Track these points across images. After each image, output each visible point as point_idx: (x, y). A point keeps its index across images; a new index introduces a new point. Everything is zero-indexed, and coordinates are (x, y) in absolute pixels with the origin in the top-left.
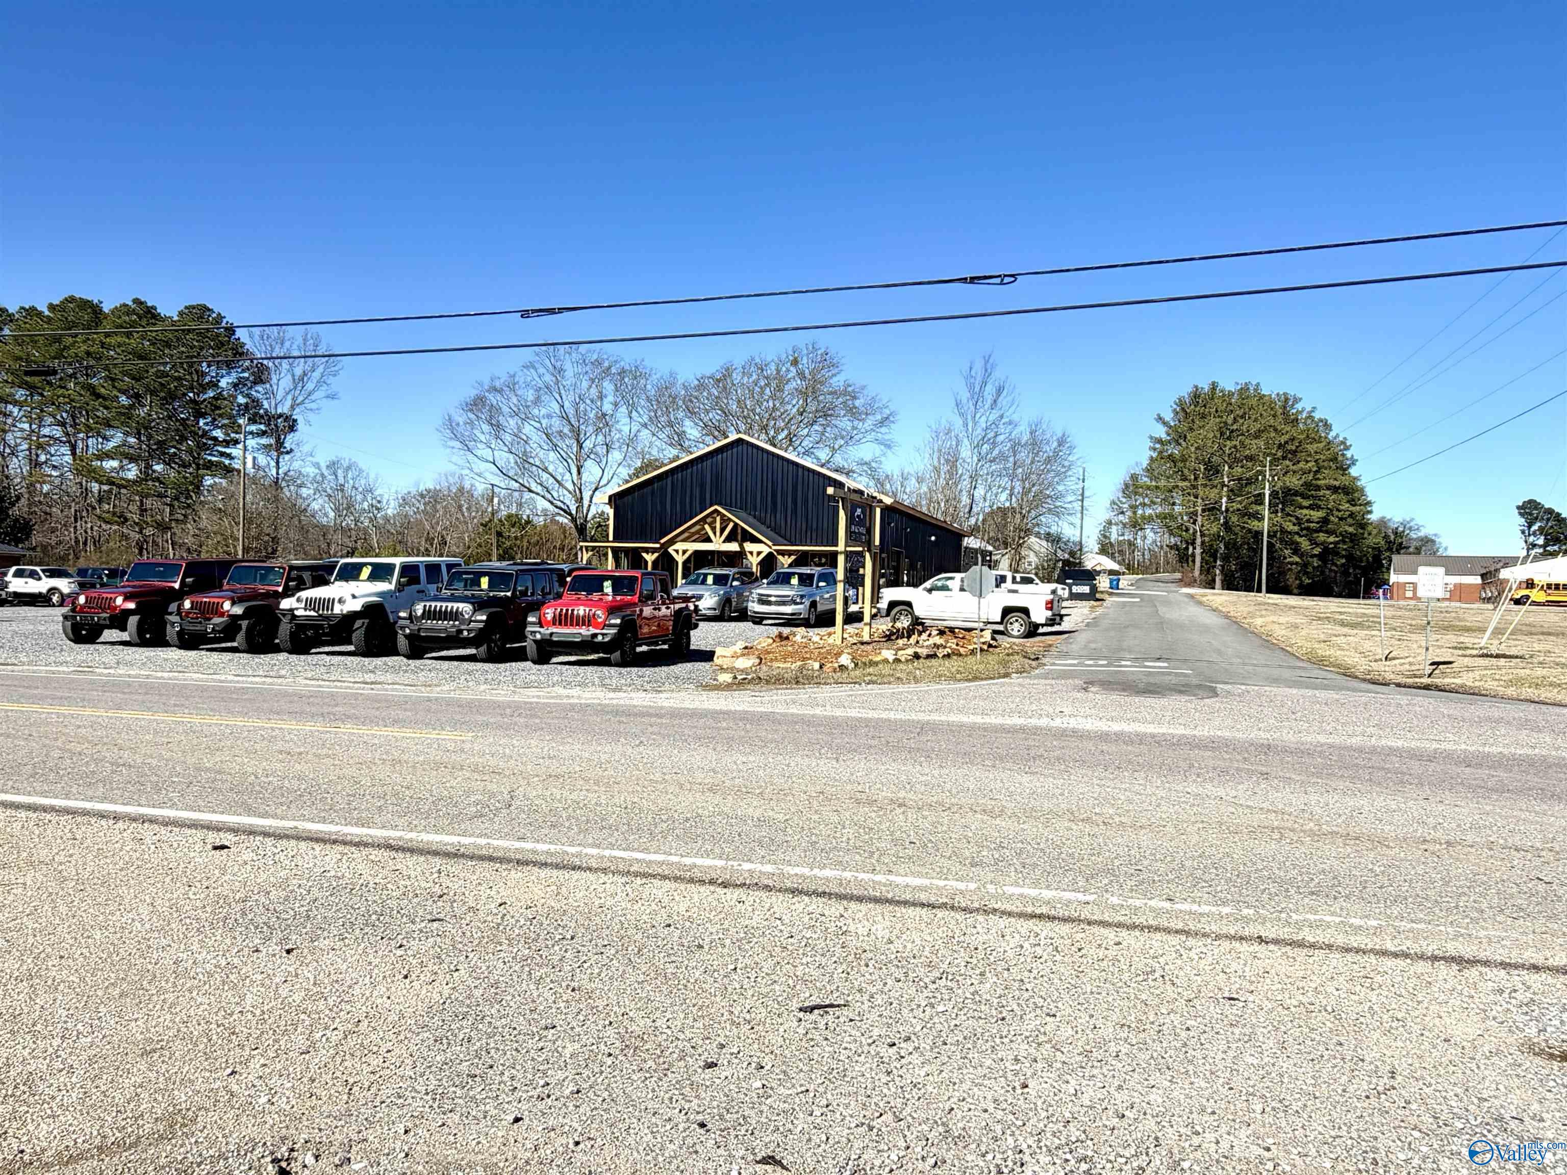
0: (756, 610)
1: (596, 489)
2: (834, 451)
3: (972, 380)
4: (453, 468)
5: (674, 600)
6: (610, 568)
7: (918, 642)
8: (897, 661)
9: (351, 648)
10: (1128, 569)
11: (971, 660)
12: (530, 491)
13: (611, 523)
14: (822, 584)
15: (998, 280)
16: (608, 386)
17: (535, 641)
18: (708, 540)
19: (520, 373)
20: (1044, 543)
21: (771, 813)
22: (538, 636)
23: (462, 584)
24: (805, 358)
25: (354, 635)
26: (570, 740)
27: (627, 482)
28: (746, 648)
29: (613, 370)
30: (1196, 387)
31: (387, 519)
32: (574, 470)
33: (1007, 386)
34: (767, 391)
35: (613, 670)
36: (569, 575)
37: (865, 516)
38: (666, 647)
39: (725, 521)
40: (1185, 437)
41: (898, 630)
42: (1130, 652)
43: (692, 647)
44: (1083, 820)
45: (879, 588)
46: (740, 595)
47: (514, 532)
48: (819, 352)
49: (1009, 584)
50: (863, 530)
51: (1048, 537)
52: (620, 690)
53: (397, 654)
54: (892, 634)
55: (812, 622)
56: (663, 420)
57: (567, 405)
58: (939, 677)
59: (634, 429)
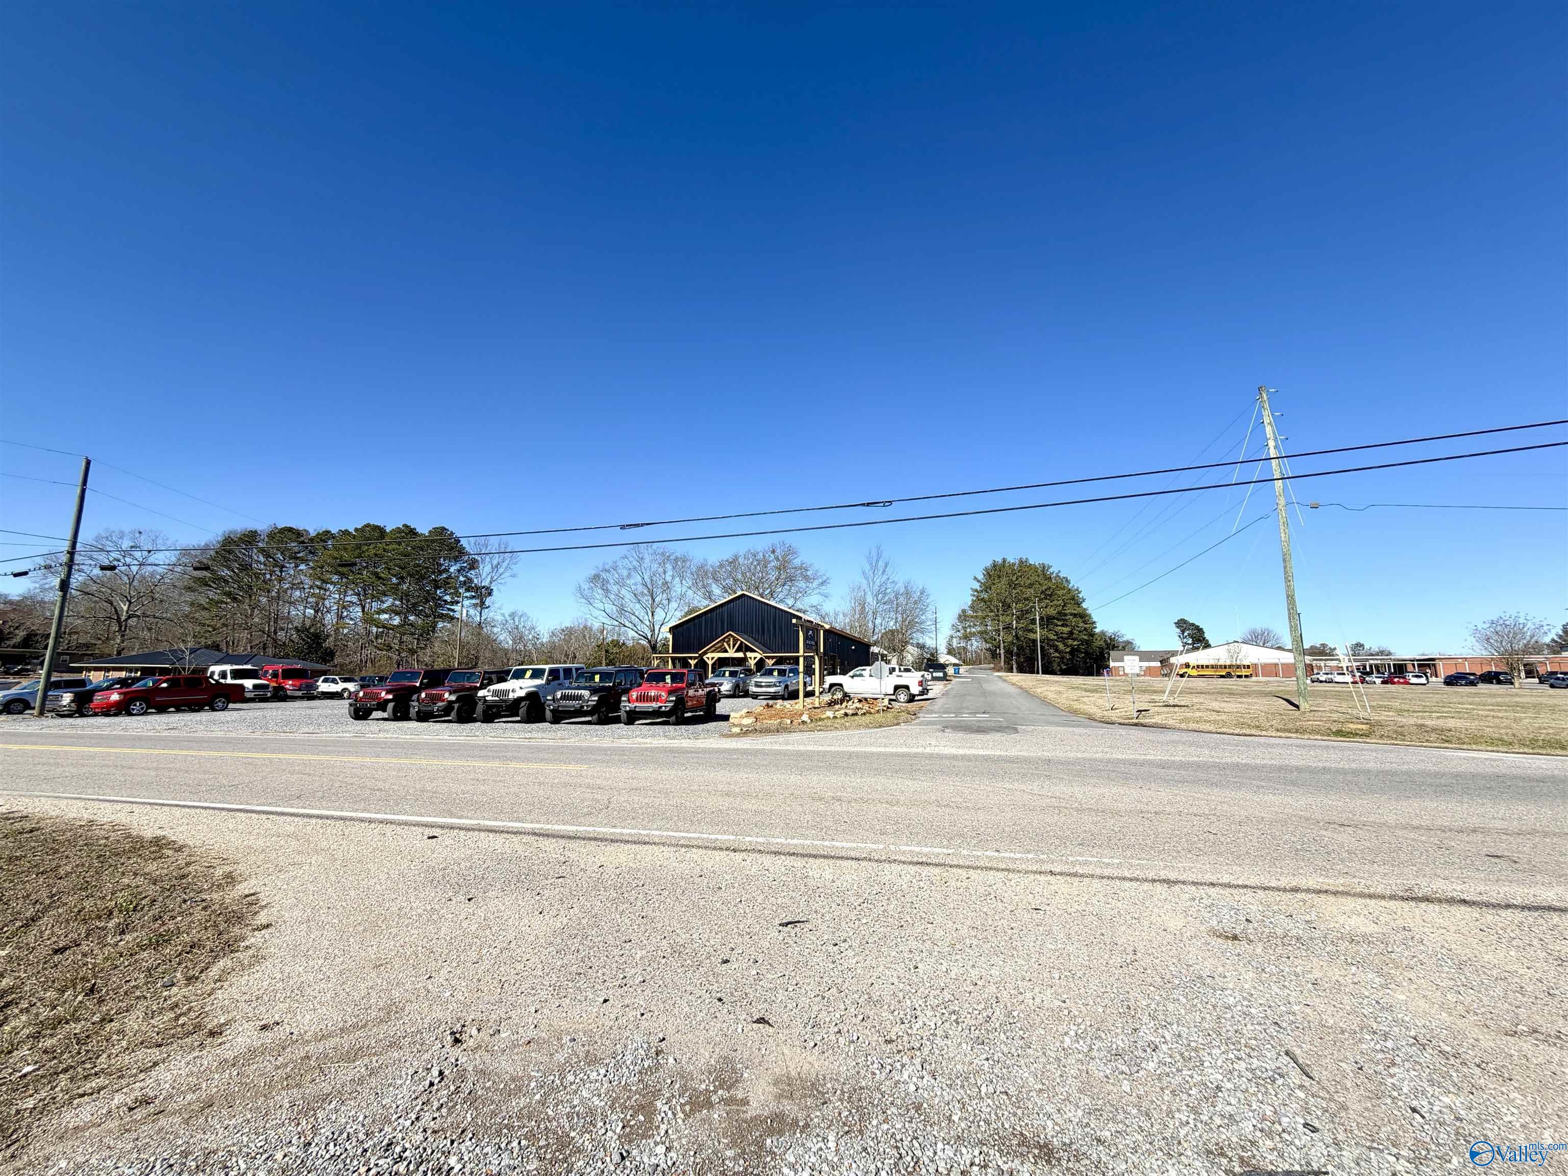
0: (754, 691)
1: (662, 624)
2: (796, 600)
3: (871, 560)
5: (706, 686)
6: (669, 668)
7: (846, 706)
8: (835, 717)
9: (518, 719)
10: (964, 662)
11: (877, 716)
12: (625, 626)
13: (671, 643)
14: (791, 675)
15: (882, 504)
16: (669, 567)
17: (626, 711)
18: (726, 651)
19: (619, 561)
20: (916, 649)
21: (762, 807)
22: (628, 709)
23: (584, 680)
24: (778, 549)
25: (520, 711)
26: (644, 768)
27: (680, 619)
28: (748, 713)
29: (671, 557)
30: (995, 561)
31: (542, 644)
32: (650, 614)
33: (890, 562)
34: (758, 568)
35: (671, 728)
36: (646, 672)
37: (814, 635)
38: (702, 713)
39: (735, 640)
40: (990, 588)
41: (835, 700)
42: (967, 709)
43: (717, 713)
44: (944, 806)
45: (824, 676)
46: (744, 682)
47: (615, 650)
48: (786, 545)
49: (897, 672)
50: (813, 643)
51: (918, 645)
53: (545, 721)
54: (832, 702)
55: (786, 697)
56: (700, 584)
57: (646, 577)
58: (859, 726)
59: (684, 590)
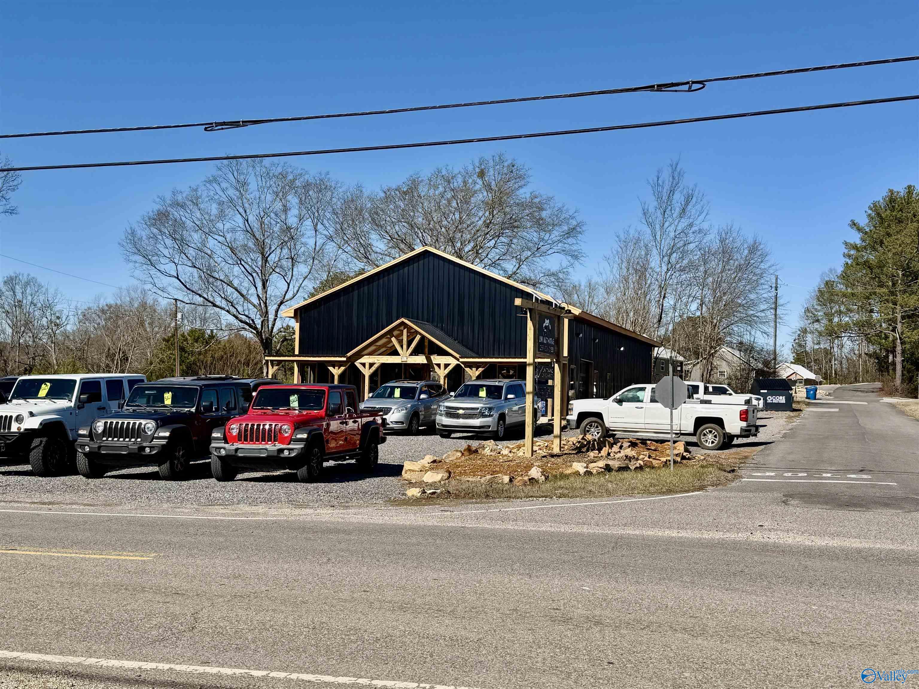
0: (444, 423)
1: (282, 303)
2: (520, 262)
3: (660, 189)
4: (135, 282)
5: (362, 414)
6: (296, 382)
7: (609, 454)
8: (588, 473)
9: (28, 467)
10: (825, 378)
11: (663, 472)
12: (215, 305)
13: (297, 336)
14: (510, 396)
15: (686, 87)
16: (293, 200)
17: (220, 458)
18: (395, 353)
19: (203, 188)
20: (737, 353)
21: (463, 633)
22: (223, 452)
23: (145, 400)
24: (491, 170)
25: (32, 454)
26: (255, 558)
27: (313, 295)
28: (434, 461)
29: (298, 183)
30: (891, 191)
31: (66, 335)
32: (259, 285)
33: (696, 193)
34: (454, 204)
35: (300, 486)
36: (255, 388)
37: (553, 327)
38: (353, 461)
39: (412, 334)
40: (882, 243)
41: (589, 442)
42: (831, 463)
43: (379, 462)
44: (789, 640)
45: (569, 399)
46: (428, 408)
47: (198, 347)
48: (506, 164)
49: (701, 394)
50: (551, 341)
51: (741, 346)
52: (307, 506)
53: (76, 473)
54: (583, 446)
55: (501, 434)
56: (349, 232)
57: (251, 218)
58: (631, 491)
59: (320, 242)
